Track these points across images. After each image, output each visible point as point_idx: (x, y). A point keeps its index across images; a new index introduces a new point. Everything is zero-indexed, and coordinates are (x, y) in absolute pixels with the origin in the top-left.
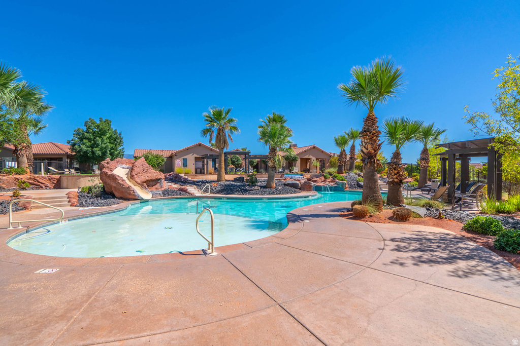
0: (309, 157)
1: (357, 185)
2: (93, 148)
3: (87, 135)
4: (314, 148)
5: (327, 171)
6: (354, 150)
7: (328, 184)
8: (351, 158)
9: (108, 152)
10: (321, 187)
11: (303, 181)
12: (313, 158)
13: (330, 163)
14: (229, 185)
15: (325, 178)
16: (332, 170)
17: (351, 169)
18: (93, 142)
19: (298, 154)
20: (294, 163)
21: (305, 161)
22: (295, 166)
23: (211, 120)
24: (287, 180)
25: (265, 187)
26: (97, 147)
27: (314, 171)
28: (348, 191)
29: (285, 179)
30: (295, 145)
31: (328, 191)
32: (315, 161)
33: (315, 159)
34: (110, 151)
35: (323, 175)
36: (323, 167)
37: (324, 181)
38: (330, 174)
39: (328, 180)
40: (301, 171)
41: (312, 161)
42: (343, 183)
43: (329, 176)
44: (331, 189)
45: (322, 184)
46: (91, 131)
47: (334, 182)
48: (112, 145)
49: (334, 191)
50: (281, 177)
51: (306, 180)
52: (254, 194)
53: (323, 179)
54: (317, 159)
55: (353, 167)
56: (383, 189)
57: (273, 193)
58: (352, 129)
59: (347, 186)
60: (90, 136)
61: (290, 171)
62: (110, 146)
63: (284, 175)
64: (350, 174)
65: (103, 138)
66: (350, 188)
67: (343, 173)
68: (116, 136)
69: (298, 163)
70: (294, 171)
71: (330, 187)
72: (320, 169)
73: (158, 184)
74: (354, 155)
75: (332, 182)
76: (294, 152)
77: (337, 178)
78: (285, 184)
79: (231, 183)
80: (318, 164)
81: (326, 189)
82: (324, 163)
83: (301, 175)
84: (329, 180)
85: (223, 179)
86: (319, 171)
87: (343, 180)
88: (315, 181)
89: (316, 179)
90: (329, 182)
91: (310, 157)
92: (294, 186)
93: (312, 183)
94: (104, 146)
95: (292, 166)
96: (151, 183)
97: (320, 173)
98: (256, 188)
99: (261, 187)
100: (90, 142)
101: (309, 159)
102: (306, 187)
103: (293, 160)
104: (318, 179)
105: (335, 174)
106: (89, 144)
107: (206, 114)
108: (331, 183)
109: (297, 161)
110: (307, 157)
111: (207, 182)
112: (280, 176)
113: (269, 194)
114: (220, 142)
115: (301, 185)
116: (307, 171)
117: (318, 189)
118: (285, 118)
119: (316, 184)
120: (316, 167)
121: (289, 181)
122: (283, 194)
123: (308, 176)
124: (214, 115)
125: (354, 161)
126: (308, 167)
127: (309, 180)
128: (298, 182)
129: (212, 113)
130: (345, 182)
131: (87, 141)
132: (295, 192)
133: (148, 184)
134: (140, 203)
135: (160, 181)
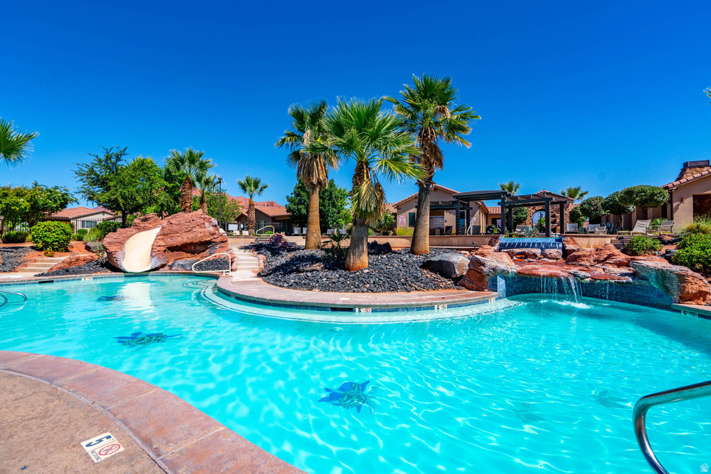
73: (208, 251)
133: (193, 250)
134: (125, 276)
135: (210, 245)
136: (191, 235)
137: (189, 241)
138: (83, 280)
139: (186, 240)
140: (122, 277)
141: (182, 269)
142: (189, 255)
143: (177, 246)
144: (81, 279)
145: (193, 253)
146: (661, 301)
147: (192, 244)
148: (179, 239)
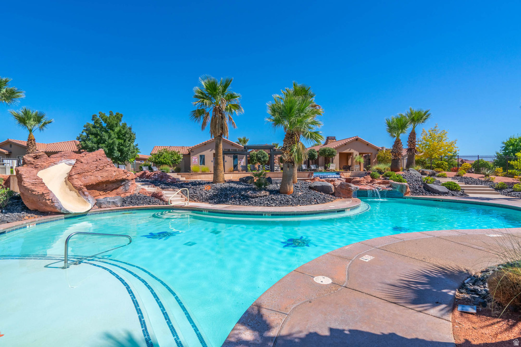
0: (350, 152)
1: (424, 187)
2: (99, 144)
3: (94, 130)
4: (357, 140)
5: (375, 167)
6: (414, 138)
7: (378, 186)
8: (409, 150)
9: (116, 148)
10: (366, 191)
11: (338, 183)
12: (356, 153)
13: (378, 158)
14: (226, 188)
15: (373, 177)
16: (382, 166)
17: (409, 165)
18: (99, 137)
19: (336, 148)
20: (331, 159)
21: (345, 157)
22: (333, 162)
23: (203, 96)
24: (317, 180)
25: (277, 192)
26: (104, 143)
27: (356, 168)
28: (410, 198)
29: (313, 179)
30: (334, 138)
31: (377, 197)
32: (358, 156)
33: (358, 153)
34: (117, 148)
35: (369, 174)
36: (368, 162)
37: (371, 182)
38: (380, 172)
39: (377, 181)
40: (340, 169)
41: (354, 156)
42: (402, 186)
43: (378, 175)
44: (383, 194)
45: (368, 188)
46: (98, 125)
47: (388, 183)
48: (120, 141)
49: (388, 197)
50: (309, 176)
51: (344, 180)
52: (256, 204)
53: (370, 179)
54: (360, 154)
55: (412, 162)
56: (471, 195)
57: (287, 203)
58: (411, 109)
59: (409, 190)
60: (97, 131)
61: (326, 168)
62: (117, 142)
63: (312, 173)
64: (411, 172)
65: (110, 133)
66: (413, 192)
67: (399, 171)
68: (125, 131)
69: (337, 158)
70: (331, 168)
71: (380, 192)
72: (365, 166)
73: (121, 188)
74: (414, 145)
75: (384, 183)
76: (332, 146)
77: (392, 177)
78: (310, 188)
79: (232, 185)
80: (362, 160)
81: (374, 195)
82: (370, 159)
83: (338, 173)
84: (379, 181)
85: (221, 180)
86: (362, 168)
87: (400, 181)
88: (357, 183)
89: (358, 179)
90: (379, 183)
91: (352, 151)
92: (324, 190)
93: (352, 185)
94: (111, 141)
95: (329, 162)
96: (110, 186)
97: (364, 170)
98: (263, 193)
99: (271, 192)
100: (96, 137)
101: (350, 154)
102: (343, 192)
103: (329, 155)
104: (362, 179)
105: (387, 172)
106: (95, 140)
107: (197, 88)
108: (382, 185)
109: (334, 155)
110: (347, 151)
111: (200, 184)
112: (307, 174)
113: (281, 204)
114: (215, 126)
115: (335, 188)
116: (347, 168)
117: (362, 194)
118: (311, 92)
119: (359, 187)
120: (360, 163)
121: (318, 183)
122: (303, 204)
123: (348, 175)
124: (207, 89)
125: (414, 154)
126: (350, 164)
127: (348, 180)
128: (330, 184)
129: (205, 87)
130: (406, 184)
131: (93, 136)
132: (324, 201)
133: (105, 188)
134: (66, 218)
135: (124, 183)
136: (105, 174)
137: (104, 180)
138: (28, 227)
139: (100, 179)
140: (62, 219)
141: (114, 206)
142: (101, 193)
143: (92, 185)
144: (25, 227)
145: (105, 190)
146: (399, 196)
147: (102, 183)
148: (93, 178)
